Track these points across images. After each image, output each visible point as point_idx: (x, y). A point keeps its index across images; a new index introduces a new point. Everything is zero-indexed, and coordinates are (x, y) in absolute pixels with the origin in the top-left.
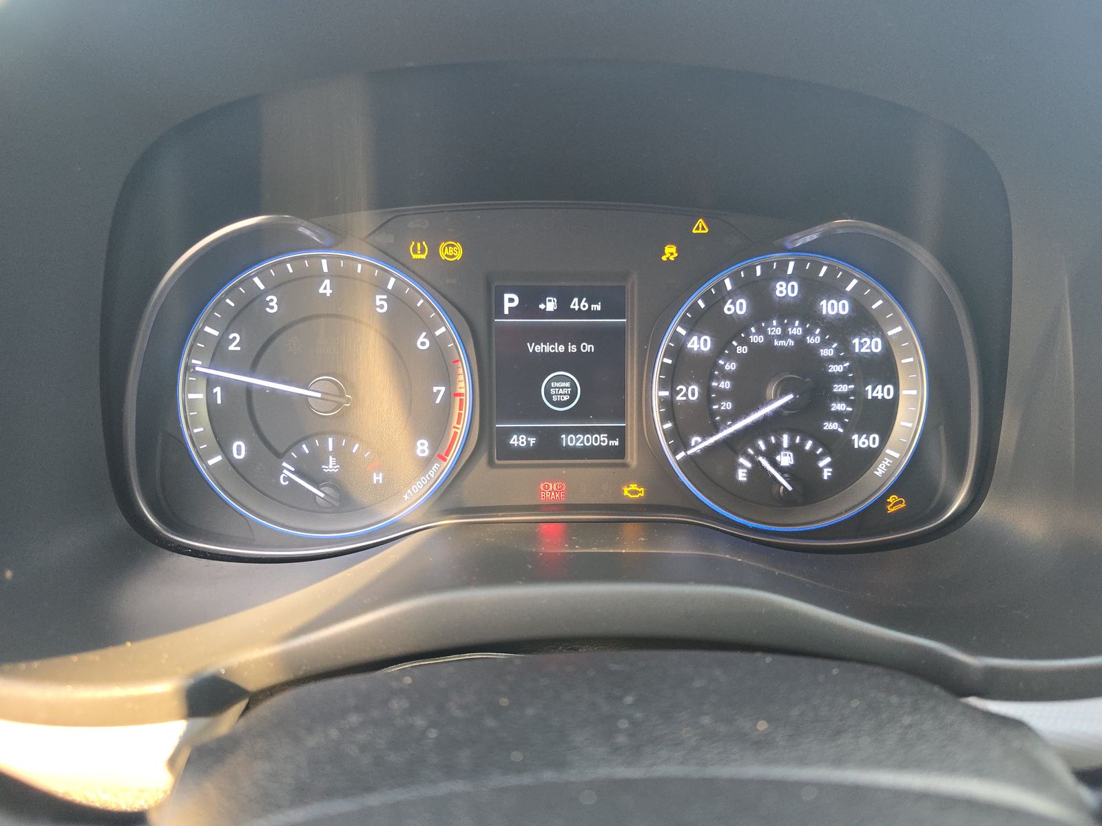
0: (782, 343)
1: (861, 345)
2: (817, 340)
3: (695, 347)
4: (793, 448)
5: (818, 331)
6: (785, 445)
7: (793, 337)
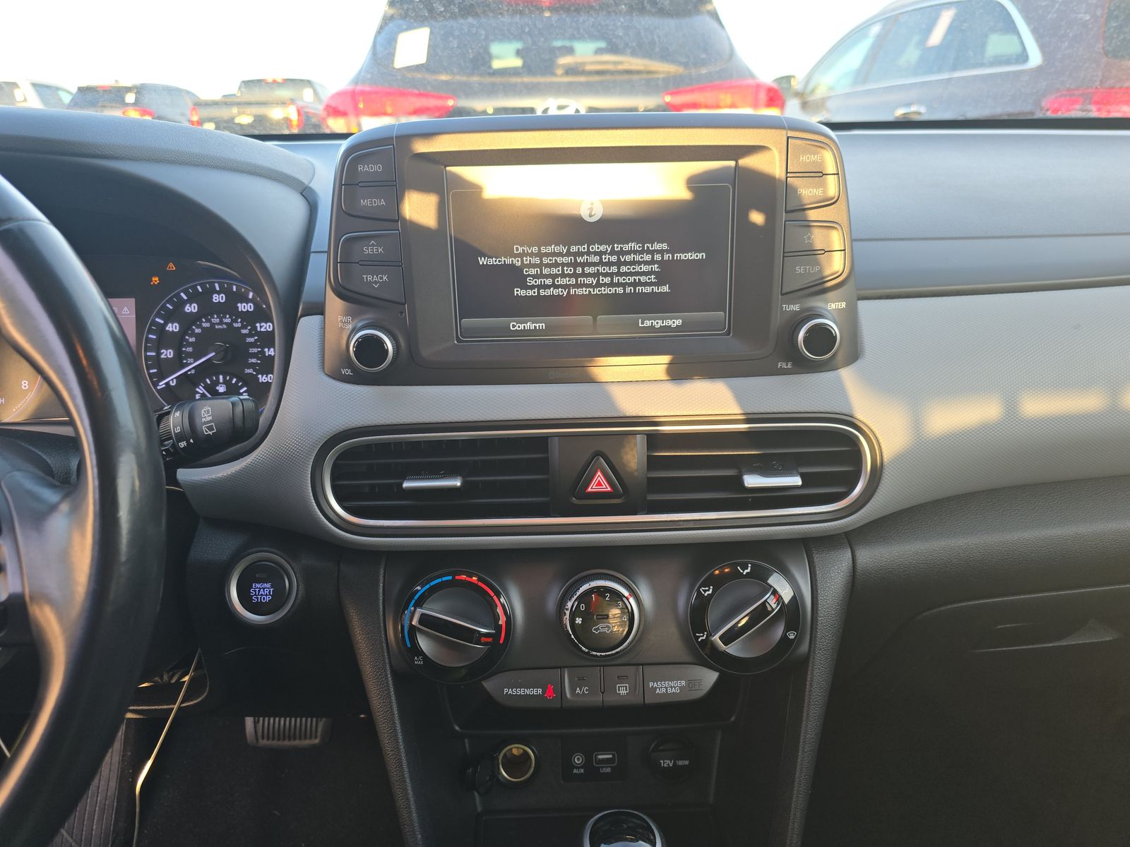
0: (220, 327)
1: (261, 327)
2: (239, 325)
3: (171, 330)
4: (225, 382)
5: (239, 320)
6: (221, 380)
7: (226, 323)
